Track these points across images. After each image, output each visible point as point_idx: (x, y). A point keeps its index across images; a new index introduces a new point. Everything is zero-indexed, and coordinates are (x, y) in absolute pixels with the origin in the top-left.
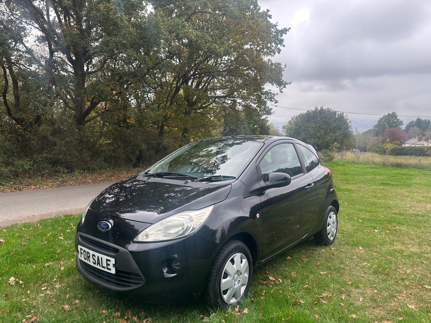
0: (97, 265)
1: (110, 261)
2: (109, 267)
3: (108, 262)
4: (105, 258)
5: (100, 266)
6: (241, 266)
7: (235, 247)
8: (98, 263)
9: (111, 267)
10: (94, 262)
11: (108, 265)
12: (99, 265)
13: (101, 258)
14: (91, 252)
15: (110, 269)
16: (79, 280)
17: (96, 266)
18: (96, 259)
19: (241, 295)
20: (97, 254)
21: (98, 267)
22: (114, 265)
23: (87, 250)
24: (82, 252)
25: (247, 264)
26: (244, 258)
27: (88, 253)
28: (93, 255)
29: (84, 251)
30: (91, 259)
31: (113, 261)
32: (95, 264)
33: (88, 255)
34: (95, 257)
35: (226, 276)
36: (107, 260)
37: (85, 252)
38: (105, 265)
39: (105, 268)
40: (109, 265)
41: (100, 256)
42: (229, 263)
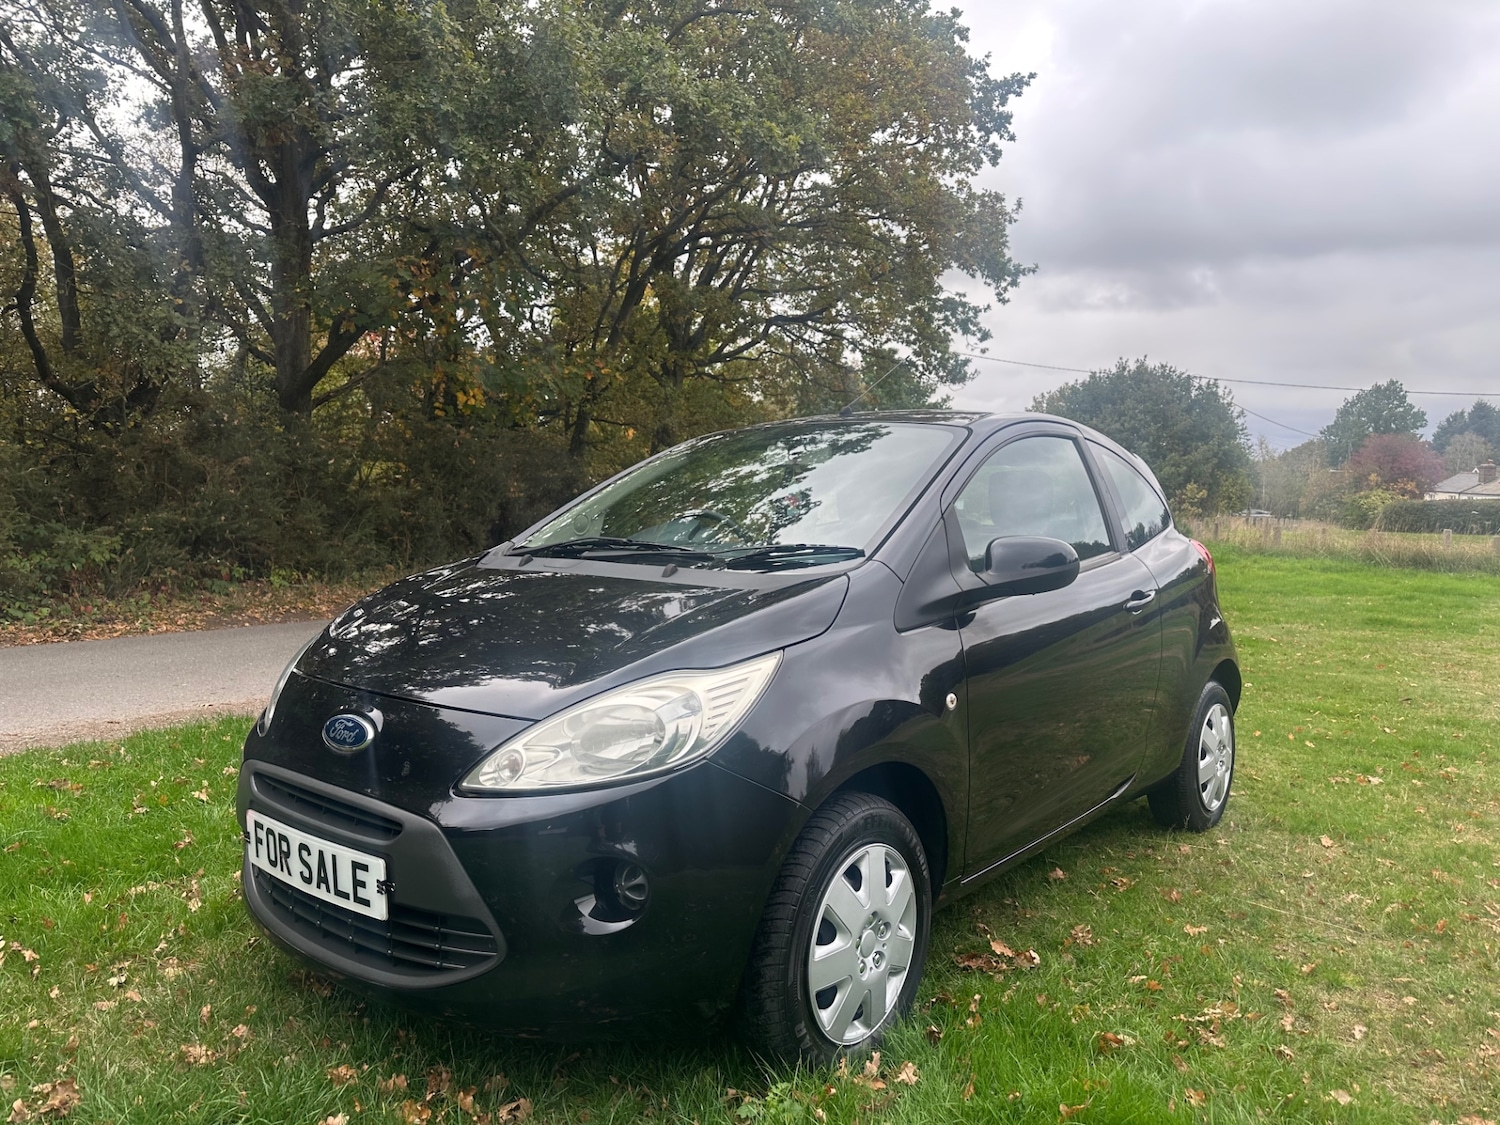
0: (319, 887)
1: (365, 868)
2: (361, 893)
3: (361, 875)
4: (347, 855)
5: (328, 891)
6: (886, 895)
7: (865, 819)
8: (323, 880)
9: (371, 892)
10: (307, 874)
11: (358, 884)
12: (323, 886)
13: (334, 857)
14: (296, 837)
15: (366, 903)
16: (258, 948)
17: (311, 890)
18: (314, 861)
19: (888, 1012)
20: (316, 843)
21: (321, 894)
22: (384, 887)
23: (279, 828)
24: (262, 834)
25: (910, 889)
26: (899, 867)
27: (283, 838)
28: (303, 847)
29: (270, 832)
30: (295, 862)
31: (377, 868)
32: (308, 881)
33: (285, 848)
34: (309, 854)
35: (828, 933)
36: (356, 866)
37: (271, 838)
38: (346, 885)
39: (346, 896)
40: (363, 885)
41: (330, 848)
42: (839, 882)
